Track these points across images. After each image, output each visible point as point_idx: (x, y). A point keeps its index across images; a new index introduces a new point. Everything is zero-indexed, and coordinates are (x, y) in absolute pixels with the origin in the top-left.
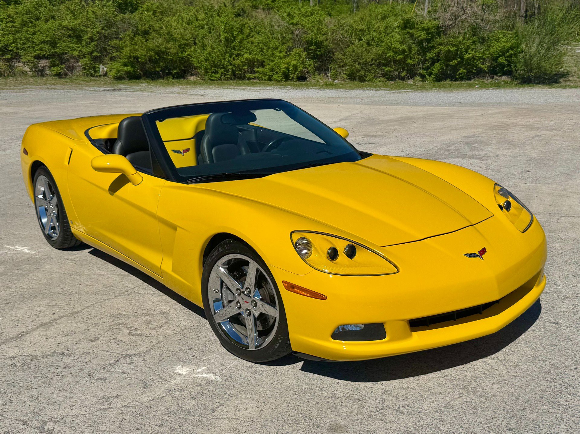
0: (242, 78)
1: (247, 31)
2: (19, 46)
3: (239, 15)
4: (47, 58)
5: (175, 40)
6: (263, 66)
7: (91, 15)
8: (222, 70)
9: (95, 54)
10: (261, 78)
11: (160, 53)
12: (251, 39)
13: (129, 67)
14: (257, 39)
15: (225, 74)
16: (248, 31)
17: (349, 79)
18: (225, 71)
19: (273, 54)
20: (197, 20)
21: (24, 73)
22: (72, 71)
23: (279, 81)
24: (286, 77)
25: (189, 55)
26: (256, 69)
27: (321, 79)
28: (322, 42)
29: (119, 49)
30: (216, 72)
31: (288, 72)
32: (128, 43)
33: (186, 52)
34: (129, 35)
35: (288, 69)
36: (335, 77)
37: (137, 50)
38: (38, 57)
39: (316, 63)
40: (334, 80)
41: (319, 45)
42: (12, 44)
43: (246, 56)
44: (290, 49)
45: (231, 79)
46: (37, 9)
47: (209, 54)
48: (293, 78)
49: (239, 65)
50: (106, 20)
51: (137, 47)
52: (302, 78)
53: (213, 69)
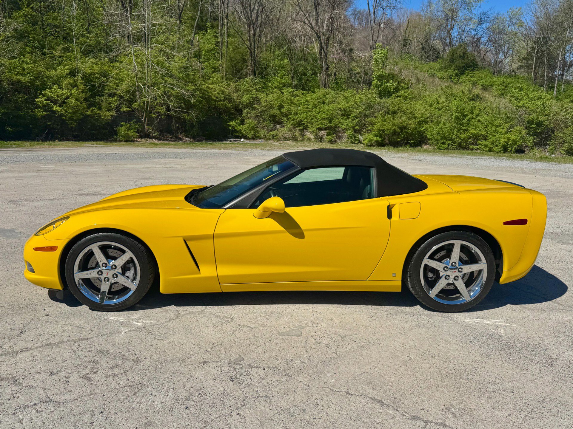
0: (466, 148)
1: (476, 112)
2: (309, 120)
3: (473, 100)
4: (325, 129)
5: (416, 118)
6: (486, 140)
7: (358, 101)
8: (450, 142)
9: (356, 128)
10: (483, 149)
11: (403, 128)
12: (480, 118)
13: (378, 138)
14: (484, 118)
15: (452, 145)
16: (478, 112)
17: (567, 154)
18: (452, 143)
19: (496, 130)
20: (438, 103)
21: (309, 139)
22: (340, 139)
23: (498, 153)
24: (505, 149)
25: (425, 129)
26: (479, 142)
27: (538, 152)
28: (543, 121)
29: (373, 124)
30: (444, 143)
31: (507, 146)
32: (380, 120)
33: (423, 127)
34: (381, 114)
35: (507, 143)
36: (552, 152)
37: (385, 125)
38: (320, 129)
39: (535, 139)
40: (551, 155)
41: (539, 124)
42: (305, 119)
43: (471, 131)
44: (512, 127)
45: (457, 149)
46: (325, 96)
47: (441, 128)
48: (511, 150)
49: (464, 138)
50: (367, 103)
51: (385, 123)
52: (520, 151)
53: (443, 141)
